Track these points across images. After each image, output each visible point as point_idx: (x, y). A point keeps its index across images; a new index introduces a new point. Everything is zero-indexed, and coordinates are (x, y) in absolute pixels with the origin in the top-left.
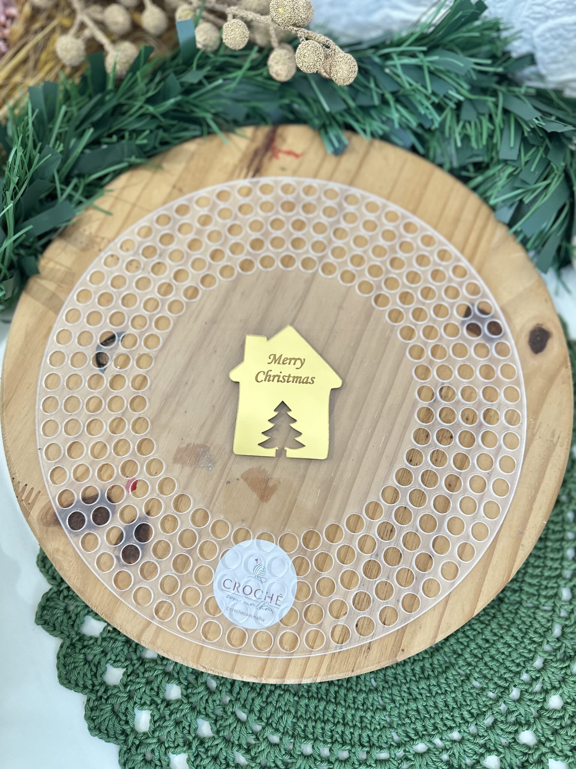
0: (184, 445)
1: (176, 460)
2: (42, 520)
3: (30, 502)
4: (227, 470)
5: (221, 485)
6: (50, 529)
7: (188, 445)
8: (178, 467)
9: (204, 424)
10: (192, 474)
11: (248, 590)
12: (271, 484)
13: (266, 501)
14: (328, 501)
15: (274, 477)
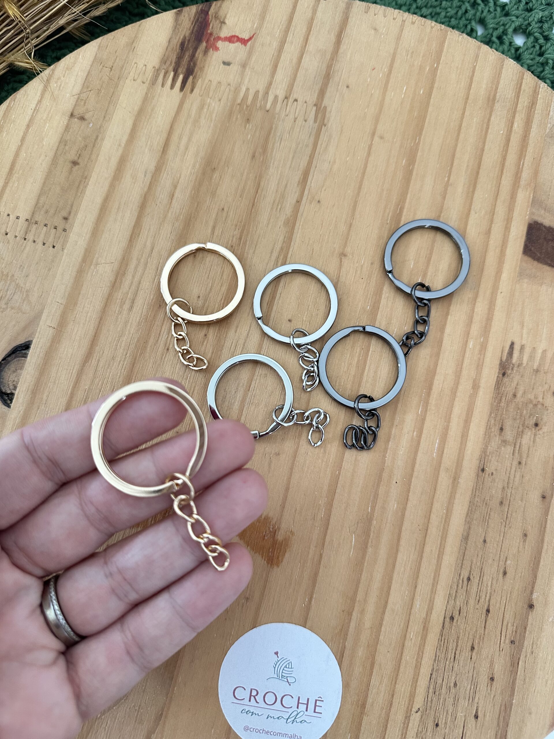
12: (280, 537)
13: (278, 564)
14: (370, 550)
15: (283, 526)
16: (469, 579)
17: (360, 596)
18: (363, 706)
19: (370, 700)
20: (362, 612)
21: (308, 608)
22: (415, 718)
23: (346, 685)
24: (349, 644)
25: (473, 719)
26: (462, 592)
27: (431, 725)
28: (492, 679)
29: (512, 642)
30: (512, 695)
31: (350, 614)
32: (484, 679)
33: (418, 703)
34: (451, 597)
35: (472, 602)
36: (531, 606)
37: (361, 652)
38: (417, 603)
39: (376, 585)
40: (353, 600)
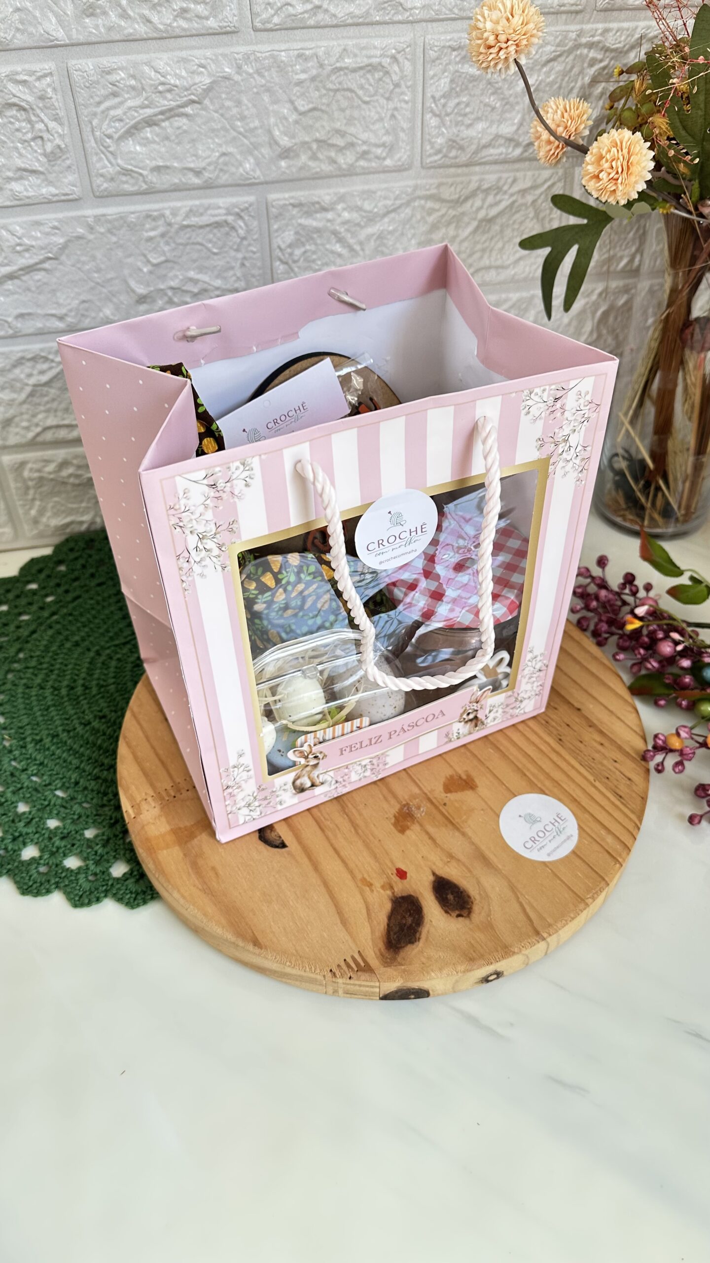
0: (393, 820)
1: (402, 830)
2: (386, 963)
3: (362, 964)
4: (434, 800)
5: (444, 810)
6: (399, 959)
7: (395, 816)
8: (408, 832)
9: (384, 797)
10: (421, 825)
11: (541, 834)
12: (464, 777)
13: (476, 786)
14: (501, 748)
15: (460, 772)
16: (547, 722)
17: (520, 766)
18: (576, 800)
19: (575, 796)
20: (528, 770)
21: (508, 789)
22: (597, 784)
23: (560, 800)
24: (539, 785)
25: (615, 764)
26: (551, 728)
27: (606, 781)
28: (602, 744)
29: (590, 726)
30: (615, 742)
31: (525, 775)
32: (600, 748)
33: (591, 778)
34: (550, 734)
35: (559, 728)
36: (579, 709)
37: (548, 783)
38: (543, 748)
39: (520, 756)
40: (519, 769)
